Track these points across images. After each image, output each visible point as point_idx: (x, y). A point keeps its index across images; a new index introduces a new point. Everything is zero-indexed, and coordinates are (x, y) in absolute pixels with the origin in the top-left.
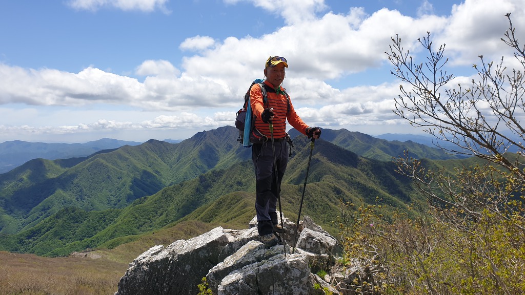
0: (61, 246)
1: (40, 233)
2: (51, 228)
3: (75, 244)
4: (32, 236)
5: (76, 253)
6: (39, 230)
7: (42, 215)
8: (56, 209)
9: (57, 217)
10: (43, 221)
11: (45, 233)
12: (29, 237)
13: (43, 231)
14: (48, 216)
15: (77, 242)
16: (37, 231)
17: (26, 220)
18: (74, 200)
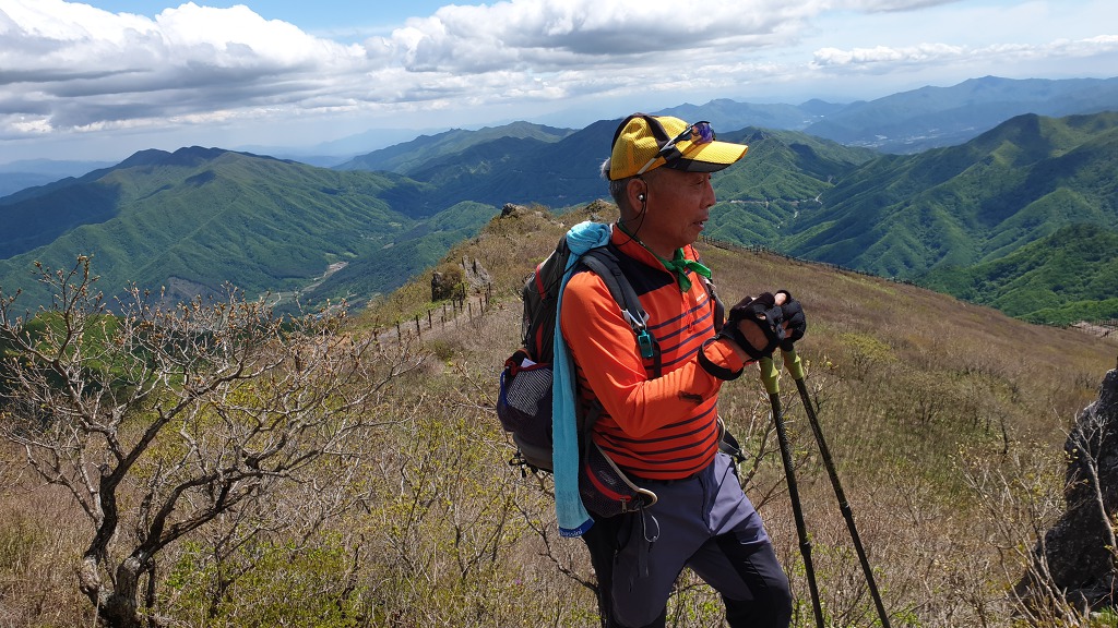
0: (1055, 306)
1: (1016, 271)
2: (1037, 264)
3: (1085, 306)
4: (999, 275)
5: (1084, 323)
6: (1014, 265)
7: (1022, 235)
8: (1053, 226)
9: (1053, 243)
10: (1022, 248)
11: (1024, 272)
12: (992, 277)
13: (1021, 268)
14: (1033, 239)
15: (1091, 303)
16: (1008, 266)
17: (991, 241)
18: (1096, 209)
